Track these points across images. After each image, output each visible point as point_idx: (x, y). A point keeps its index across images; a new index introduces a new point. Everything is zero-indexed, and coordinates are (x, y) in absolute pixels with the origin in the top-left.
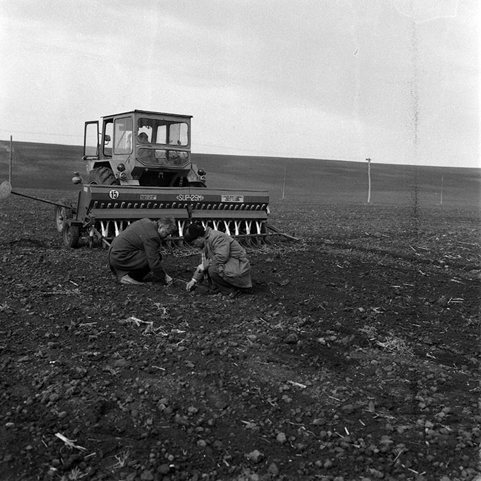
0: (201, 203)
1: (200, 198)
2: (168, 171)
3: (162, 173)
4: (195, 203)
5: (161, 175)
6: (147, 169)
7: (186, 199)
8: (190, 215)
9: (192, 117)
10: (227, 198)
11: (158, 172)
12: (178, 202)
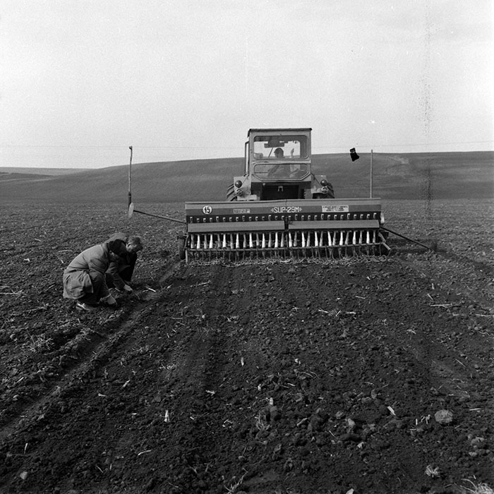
0: (300, 214)
1: (297, 209)
2: (288, 184)
3: (282, 187)
4: (293, 214)
5: (281, 189)
6: (264, 184)
7: (282, 212)
8: (286, 226)
9: (311, 129)
10: (329, 208)
11: (277, 186)
12: (273, 215)
